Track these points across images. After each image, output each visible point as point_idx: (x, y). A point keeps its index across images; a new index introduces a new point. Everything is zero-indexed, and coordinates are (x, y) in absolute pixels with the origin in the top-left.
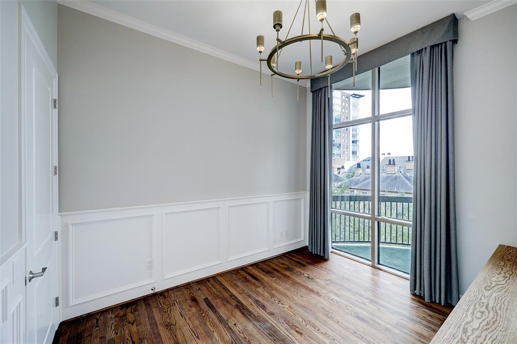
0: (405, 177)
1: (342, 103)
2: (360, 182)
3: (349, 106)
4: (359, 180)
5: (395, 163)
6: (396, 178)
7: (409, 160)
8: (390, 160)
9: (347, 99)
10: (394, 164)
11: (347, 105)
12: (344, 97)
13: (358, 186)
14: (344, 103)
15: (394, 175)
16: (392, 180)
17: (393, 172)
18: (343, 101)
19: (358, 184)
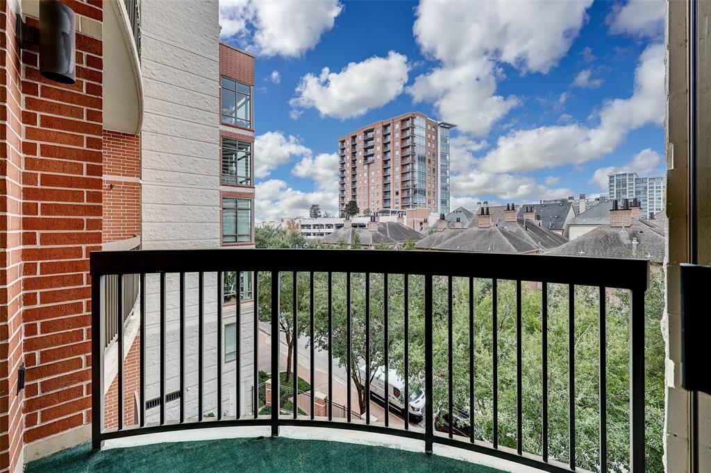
0: (502, 232)
1: (427, 135)
2: (443, 240)
3: (437, 138)
4: (442, 236)
5: (490, 213)
6: (491, 233)
7: (508, 209)
8: (483, 209)
9: (434, 130)
10: (488, 214)
11: (434, 137)
12: (429, 126)
13: (440, 245)
14: (429, 135)
15: (488, 229)
16: (484, 237)
17: (487, 226)
18: (428, 132)
19: (440, 243)
